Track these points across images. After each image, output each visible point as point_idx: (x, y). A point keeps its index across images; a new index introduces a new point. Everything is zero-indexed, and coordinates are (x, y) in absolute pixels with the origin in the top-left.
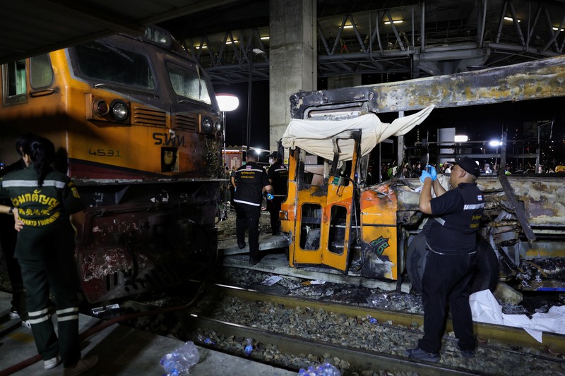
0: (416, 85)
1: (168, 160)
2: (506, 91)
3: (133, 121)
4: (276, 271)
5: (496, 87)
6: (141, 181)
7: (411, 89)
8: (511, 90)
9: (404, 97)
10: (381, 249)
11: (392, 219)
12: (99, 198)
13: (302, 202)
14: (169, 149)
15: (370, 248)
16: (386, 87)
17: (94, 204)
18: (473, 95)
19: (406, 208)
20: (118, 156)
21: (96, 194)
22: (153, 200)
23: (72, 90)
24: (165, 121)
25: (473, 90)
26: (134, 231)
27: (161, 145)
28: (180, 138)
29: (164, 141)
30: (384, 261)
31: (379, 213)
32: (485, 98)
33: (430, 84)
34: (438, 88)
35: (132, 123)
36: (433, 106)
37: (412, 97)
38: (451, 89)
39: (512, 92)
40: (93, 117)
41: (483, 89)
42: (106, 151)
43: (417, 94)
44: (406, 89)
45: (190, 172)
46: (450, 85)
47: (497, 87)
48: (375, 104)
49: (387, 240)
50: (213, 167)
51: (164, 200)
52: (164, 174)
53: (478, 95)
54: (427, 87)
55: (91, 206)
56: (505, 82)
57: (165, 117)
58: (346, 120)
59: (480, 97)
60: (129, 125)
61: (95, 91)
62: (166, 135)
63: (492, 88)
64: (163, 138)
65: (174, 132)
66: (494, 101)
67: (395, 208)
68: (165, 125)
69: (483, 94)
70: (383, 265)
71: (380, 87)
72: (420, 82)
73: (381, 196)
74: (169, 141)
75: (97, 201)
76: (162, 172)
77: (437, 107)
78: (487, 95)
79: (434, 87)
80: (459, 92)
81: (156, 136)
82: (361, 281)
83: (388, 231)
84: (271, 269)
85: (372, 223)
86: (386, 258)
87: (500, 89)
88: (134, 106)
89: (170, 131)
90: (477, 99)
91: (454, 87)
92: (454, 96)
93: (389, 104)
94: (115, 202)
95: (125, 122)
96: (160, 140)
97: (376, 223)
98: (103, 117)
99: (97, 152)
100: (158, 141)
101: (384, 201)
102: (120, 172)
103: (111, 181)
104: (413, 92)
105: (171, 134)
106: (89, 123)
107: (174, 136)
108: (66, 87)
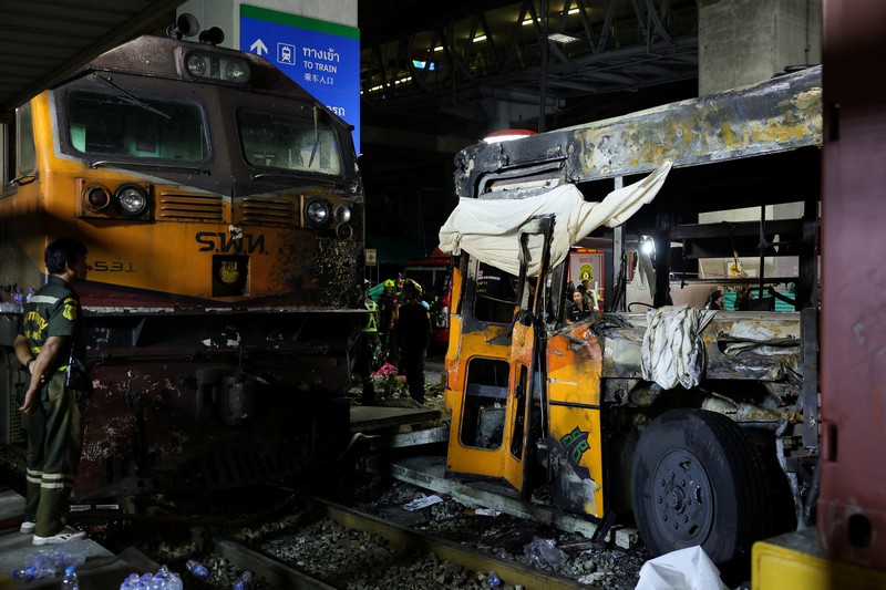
0: (639, 125)
1: (229, 275)
2: (799, 126)
3: (159, 213)
4: (432, 486)
5: (776, 119)
6: (172, 310)
7: (631, 132)
8: (807, 124)
9: (622, 149)
10: (577, 453)
11: (593, 393)
12: (104, 336)
13: (468, 355)
14: (229, 259)
15: (559, 451)
16: (595, 130)
17: (94, 344)
18: (737, 138)
19: (617, 371)
20: (131, 270)
21: (97, 330)
22: (207, 342)
23: (55, 174)
24: (221, 212)
25: (736, 128)
26: (166, 393)
27: (213, 252)
28: (255, 239)
29: (218, 244)
30: (583, 479)
31: (574, 381)
32: (761, 142)
33: (661, 119)
34: (675, 127)
35: (157, 218)
36: (667, 165)
37: (635, 148)
38: (697, 128)
39: (810, 128)
40: (83, 213)
41: (754, 125)
42: (110, 264)
43: (641, 141)
44: (624, 133)
45: (277, 296)
46: (695, 121)
47: (780, 119)
48: (577, 164)
49: (585, 436)
50: (338, 288)
51: (230, 343)
52: (216, 299)
53: (746, 138)
54: (658, 126)
55: (88, 348)
56: (793, 107)
57: (221, 205)
58: (534, 198)
59: (751, 141)
60: (152, 221)
61: (92, 172)
62: (222, 235)
63: (770, 121)
64: (217, 240)
65: (239, 230)
66: (778, 149)
67: (598, 370)
68: (220, 219)
69: (757, 133)
70: (581, 485)
71: (586, 129)
72: (645, 117)
73: (576, 347)
74: (229, 245)
75: (99, 340)
76: (214, 295)
77: (678, 165)
78: (764, 137)
79: (667, 125)
80: (712, 134)
81: (202, 238)
82: (554, 518)
83: (587, 417)
84: (426, 482)
85: (563, 400)
86: (584, 473)
87: (785, 123)
88: (160, 192)
89: (231, 228)
90: (745, 144)
91: (701, 124)
92: (704, 142)
93: (598, 164)
94: (131, 343)
95: (143, 218)
96: (212, 243)
97: (569, 401)
98: (101, 211)
99: (93, 266)
100: (208, 246)
101: (581, 357)
102: (132, 296)
103: (117, 309)
104: (636, 138)
105: (234, 233)
106: (80, 222)
107: (240, 236)
108: (47, 170)
